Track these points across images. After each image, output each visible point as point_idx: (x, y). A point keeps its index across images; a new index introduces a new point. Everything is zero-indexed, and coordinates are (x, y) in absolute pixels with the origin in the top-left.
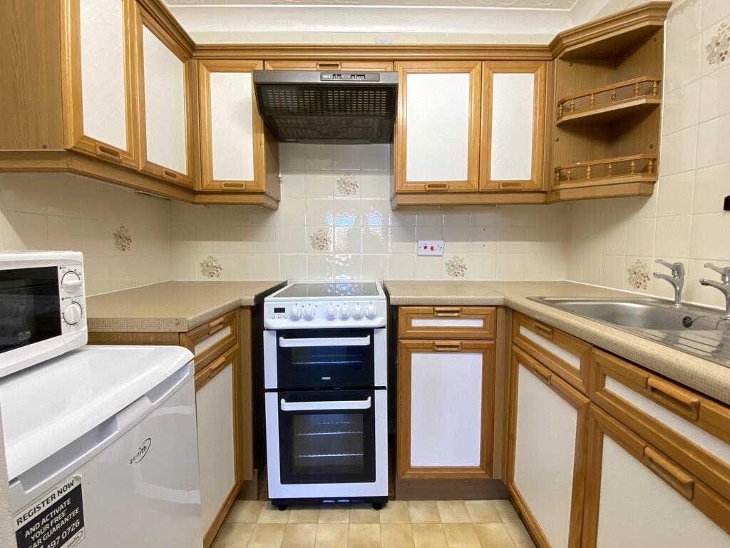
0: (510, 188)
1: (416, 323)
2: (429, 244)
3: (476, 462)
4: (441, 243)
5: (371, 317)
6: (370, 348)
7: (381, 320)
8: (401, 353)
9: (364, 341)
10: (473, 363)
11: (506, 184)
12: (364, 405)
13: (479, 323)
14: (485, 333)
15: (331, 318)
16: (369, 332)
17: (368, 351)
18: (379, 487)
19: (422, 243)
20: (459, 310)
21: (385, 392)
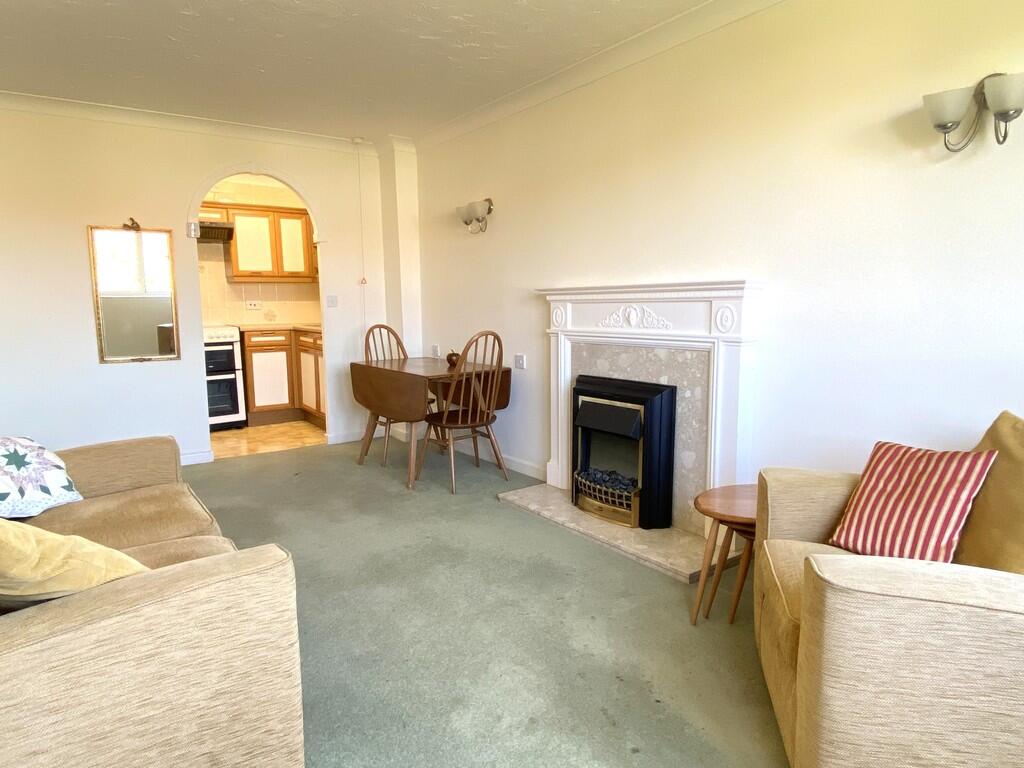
0: (294, 275)
1: (254, 339)
2: (253, 302)
3: (287, 401)
4: (260, 302)
5: (232, 337)
6: (232, 351)
7: (237, 338)
8: (247, 353)
9: (229, 347)
10: (282, 356)
11: (292, 273)
12: (231, 376)
13: (283, 338)
14: (287, 343)
15: (212, 338)
16: (231, 343)
17: (231, 353)
18: (241, 416)
19: (248, 302)
20: (273, 333)
21: (241, 372)
